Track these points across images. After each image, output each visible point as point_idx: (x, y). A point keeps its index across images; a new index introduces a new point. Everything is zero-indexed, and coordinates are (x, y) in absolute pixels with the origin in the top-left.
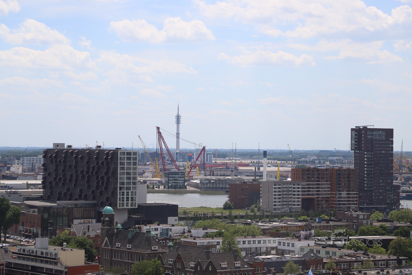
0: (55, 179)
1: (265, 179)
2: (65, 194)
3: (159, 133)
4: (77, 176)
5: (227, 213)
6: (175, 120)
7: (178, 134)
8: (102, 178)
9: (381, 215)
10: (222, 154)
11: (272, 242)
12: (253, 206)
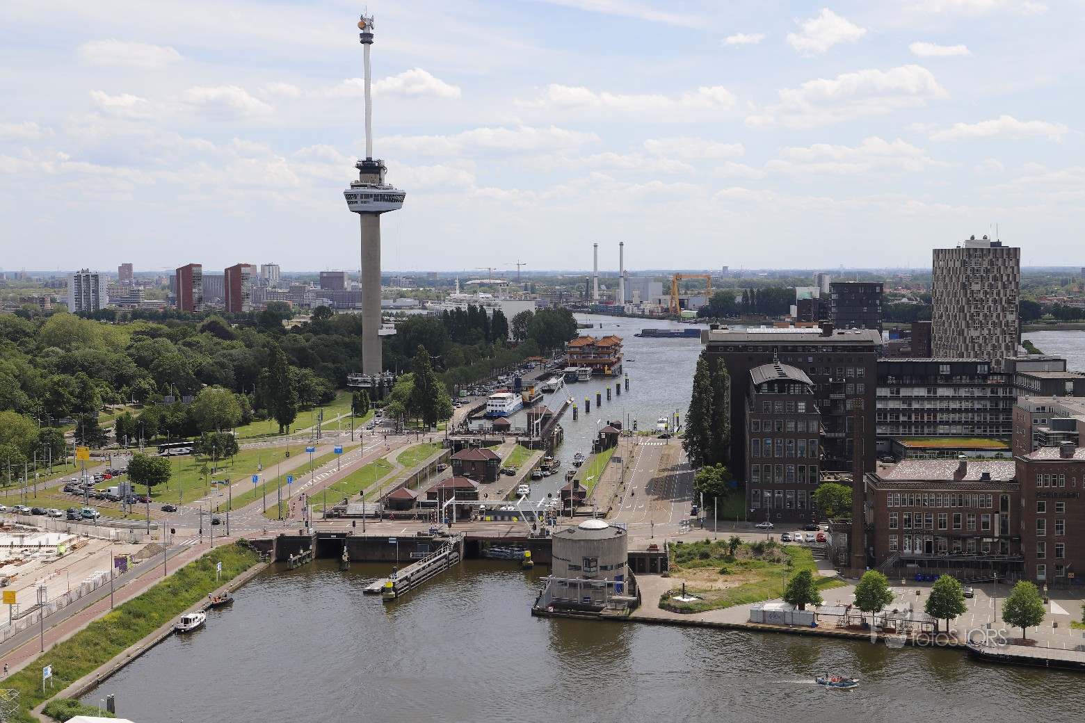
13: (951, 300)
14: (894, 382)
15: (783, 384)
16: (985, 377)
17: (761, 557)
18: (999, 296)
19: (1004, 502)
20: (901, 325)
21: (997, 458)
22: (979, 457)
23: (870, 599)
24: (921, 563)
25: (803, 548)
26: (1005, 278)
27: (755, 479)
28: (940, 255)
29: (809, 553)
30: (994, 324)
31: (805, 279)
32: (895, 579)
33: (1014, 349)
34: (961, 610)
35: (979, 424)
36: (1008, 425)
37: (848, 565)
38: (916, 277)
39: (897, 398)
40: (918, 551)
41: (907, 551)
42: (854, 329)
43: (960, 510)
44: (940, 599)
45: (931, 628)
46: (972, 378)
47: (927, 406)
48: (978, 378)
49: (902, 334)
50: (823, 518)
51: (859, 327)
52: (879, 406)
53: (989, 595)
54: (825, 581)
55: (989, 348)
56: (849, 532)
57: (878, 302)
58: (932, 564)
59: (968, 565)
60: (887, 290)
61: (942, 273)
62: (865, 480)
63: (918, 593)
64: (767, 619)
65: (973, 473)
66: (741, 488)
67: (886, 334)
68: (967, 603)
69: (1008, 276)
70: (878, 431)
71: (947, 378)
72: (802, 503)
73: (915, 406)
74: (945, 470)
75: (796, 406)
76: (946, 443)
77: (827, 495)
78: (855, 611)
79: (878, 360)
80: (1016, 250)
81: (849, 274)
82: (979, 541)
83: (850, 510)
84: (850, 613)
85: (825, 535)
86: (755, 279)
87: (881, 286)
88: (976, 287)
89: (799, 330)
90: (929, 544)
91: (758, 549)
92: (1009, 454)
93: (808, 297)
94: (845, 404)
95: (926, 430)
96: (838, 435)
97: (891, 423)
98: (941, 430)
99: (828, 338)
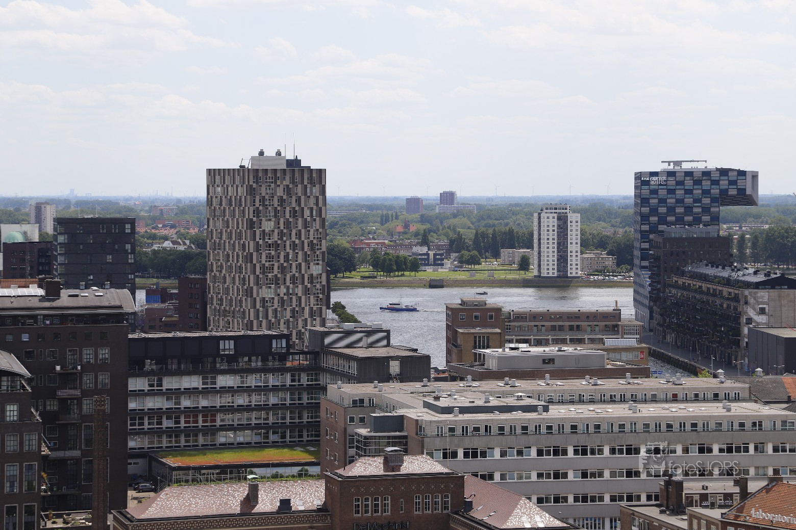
13: (234, 245)
14: (154, 367)
18: (300, 238)
20: (164, 282)
22: (275, 476)
26: (307, 213)
28: (217, 177)
30: (293, 279)
31: (14, 211)
33: (321, 316)
35: (275, 428)
36: (315, 427)
38: (184, 209)
39: (160, 393)
42: (95, 288)
46: (265, 360)
47: (204, 403)
48: (274, 359)
49: (163, 295)
51: (101, 286)
52: (132, 405)
55: (288, 314)
57: (128, 247)
60: (141, 229)
61: (221, 204)
62: (110, 521)
65: (268, 500)
67: (141, 295)
69: (311, 209)
70: (131, 444)
71: (231, 359)
73: (186, 403)
74: (228, 498)
75: (3, 411)
76: (229, 458)
79: (130, 336)
80: (321, 173)
81: (83, 203)
87: (132, 222)
88: (268, 226)
89: (6, 291)
92: (317, 470)
93: (20, 239)
94: (80, 405)
95: (201, 440)
96: (69, 454)
97: (151, 432)
98: (222, 438)
99: (55, 304)
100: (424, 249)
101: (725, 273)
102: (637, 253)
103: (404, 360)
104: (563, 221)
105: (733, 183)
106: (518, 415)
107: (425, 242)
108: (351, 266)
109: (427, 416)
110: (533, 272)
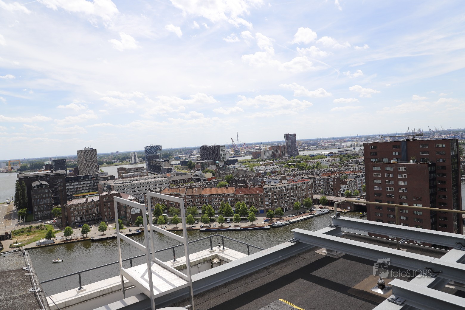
0: (204, 155)
1: (262, 150)
2: (207, 158)
3: (232, 140)
4: (209, 153)
5: (252, 160)
6: (237, 136)
7: (238, 139)
8: (216, 153)
9: (293, 157)
10: (251, 144)
11: (264, 167)
12: (259, 158)
13: (82, 162)
14: (70, 182)
15: (41, 185)
16: (91, 178)
17: (38, 229)
18: (93, 160)
19: (97, 206)
20: (72, 169)
21: (96, 196)
22: (92, 196)
23: (68, 233)
24: (80, 223)
25: (50, 225)
26: (94, 156)
27: (35, 210)
28: (79, 152)
29: (52, 226)
30: (92, 166)
31: (46, 159)
32: (73, 227)
33: (97, 172)
34: (89, 231)
35: (91, 189)
36: (97, 188)
37: (62, 227)
38: (74, 157)
39: (71, 186)
40: (79, 220)
41: (76, 220)
43: (88, 209)
44: (84, 229)
45: (82, 237)
46: (88, 179)
47: (79, 186)
49: (72, 171)
50: (54, 217)
51: (60, 170)
52: (67, 188)
53: (96, 226)
54: (56, 232)
55: (92, 172)
56: (61, 218)
57: (65, 163)
58: (82, 222)
59: (90, 221)
60: (67, 161)
61: (80, 156)
62: (64, 206)
63: (79, 229)
64: (41, 244)
65: (90, 200)
66: (32, 213)
67: (68, 172)
68: (90, 229)
70: (67, 194)
71: (83, 179)
72: (49, 214)
73: (76, 187)
74: (84, 200)
75: (45, 191)
76: (84, 194)
77: (55, 211)
78: (64, 237)
79: (66, 177)
80: (96, 150)
81: (57, 157)
82: (92, 215)
83: (61, 213)
84: (63, 238)
85: (56, 221)
86: (33, 160)
87: (65, 160)
88: (88, 158)
89: (44, 172)
90: (81, 218)
91: (38, 227)
92: (98, 195)
93: (47, 163)
94: (58, 188)
95: (79, 192)
96: (57, 196)
97: (70, 192)
98: (82, 191)
99: (52, 173)
100: (114, 160)
101: (158, 160)
102: (146, 158)
103: (111, 177)
104: (135, 154)
105: (158, 147)
106: (129, 183)
107: (114, 159)
108: (102, 164)
109: (115, 185)
110: (131, 162)
